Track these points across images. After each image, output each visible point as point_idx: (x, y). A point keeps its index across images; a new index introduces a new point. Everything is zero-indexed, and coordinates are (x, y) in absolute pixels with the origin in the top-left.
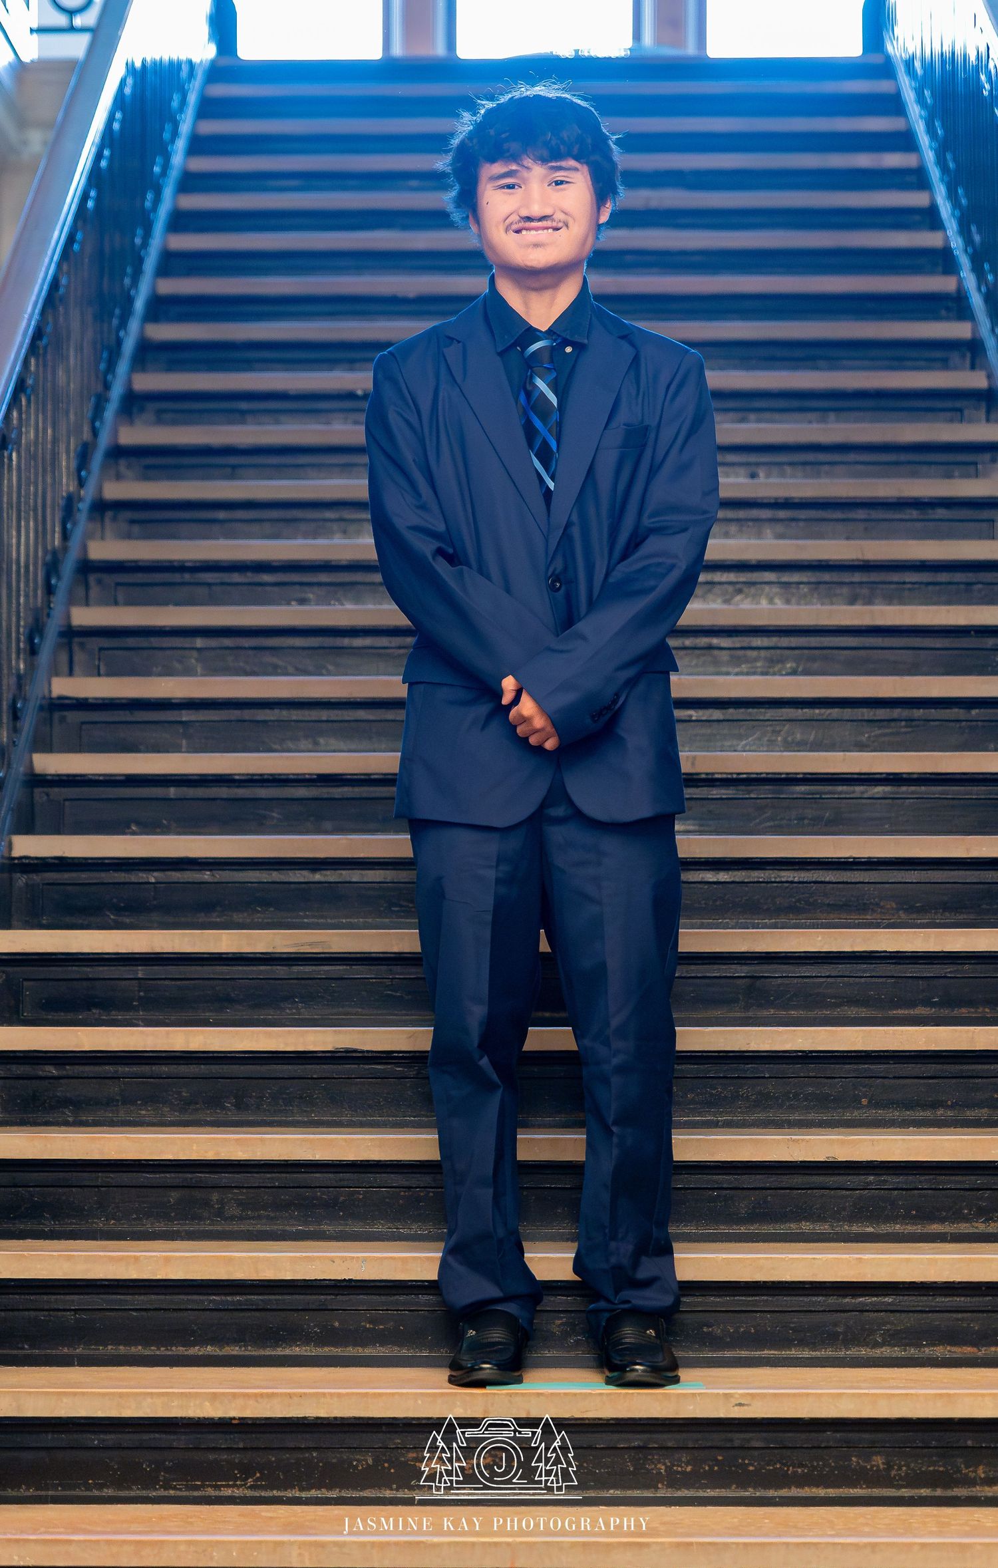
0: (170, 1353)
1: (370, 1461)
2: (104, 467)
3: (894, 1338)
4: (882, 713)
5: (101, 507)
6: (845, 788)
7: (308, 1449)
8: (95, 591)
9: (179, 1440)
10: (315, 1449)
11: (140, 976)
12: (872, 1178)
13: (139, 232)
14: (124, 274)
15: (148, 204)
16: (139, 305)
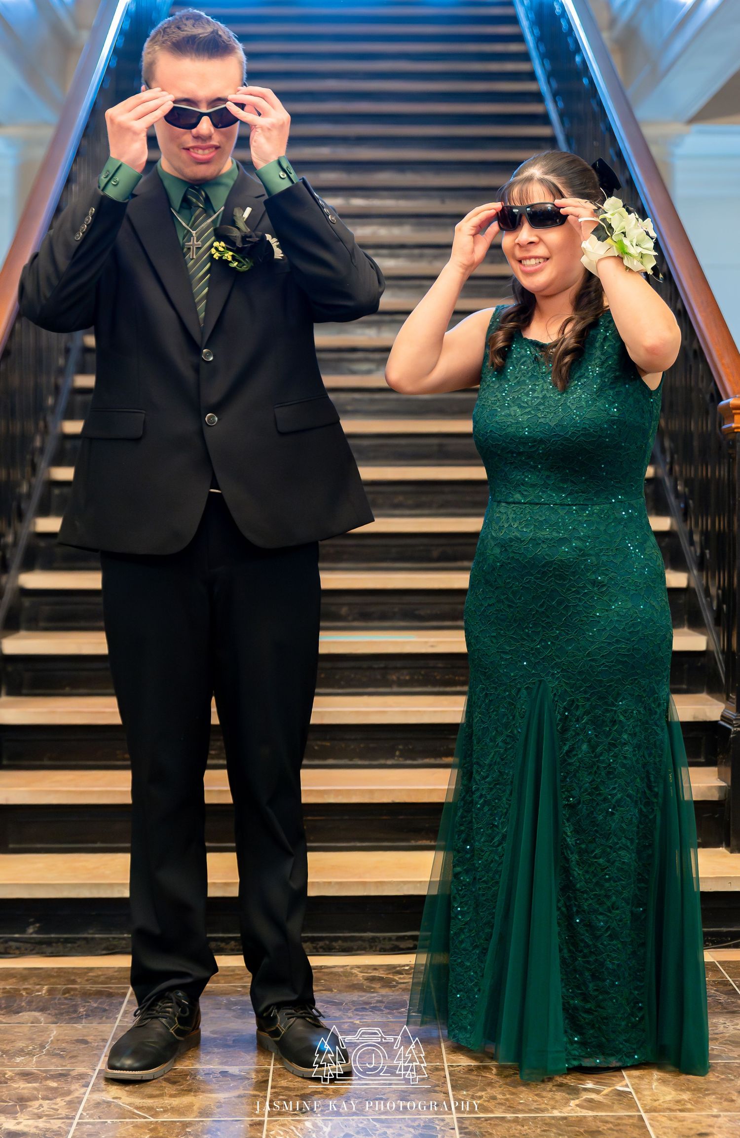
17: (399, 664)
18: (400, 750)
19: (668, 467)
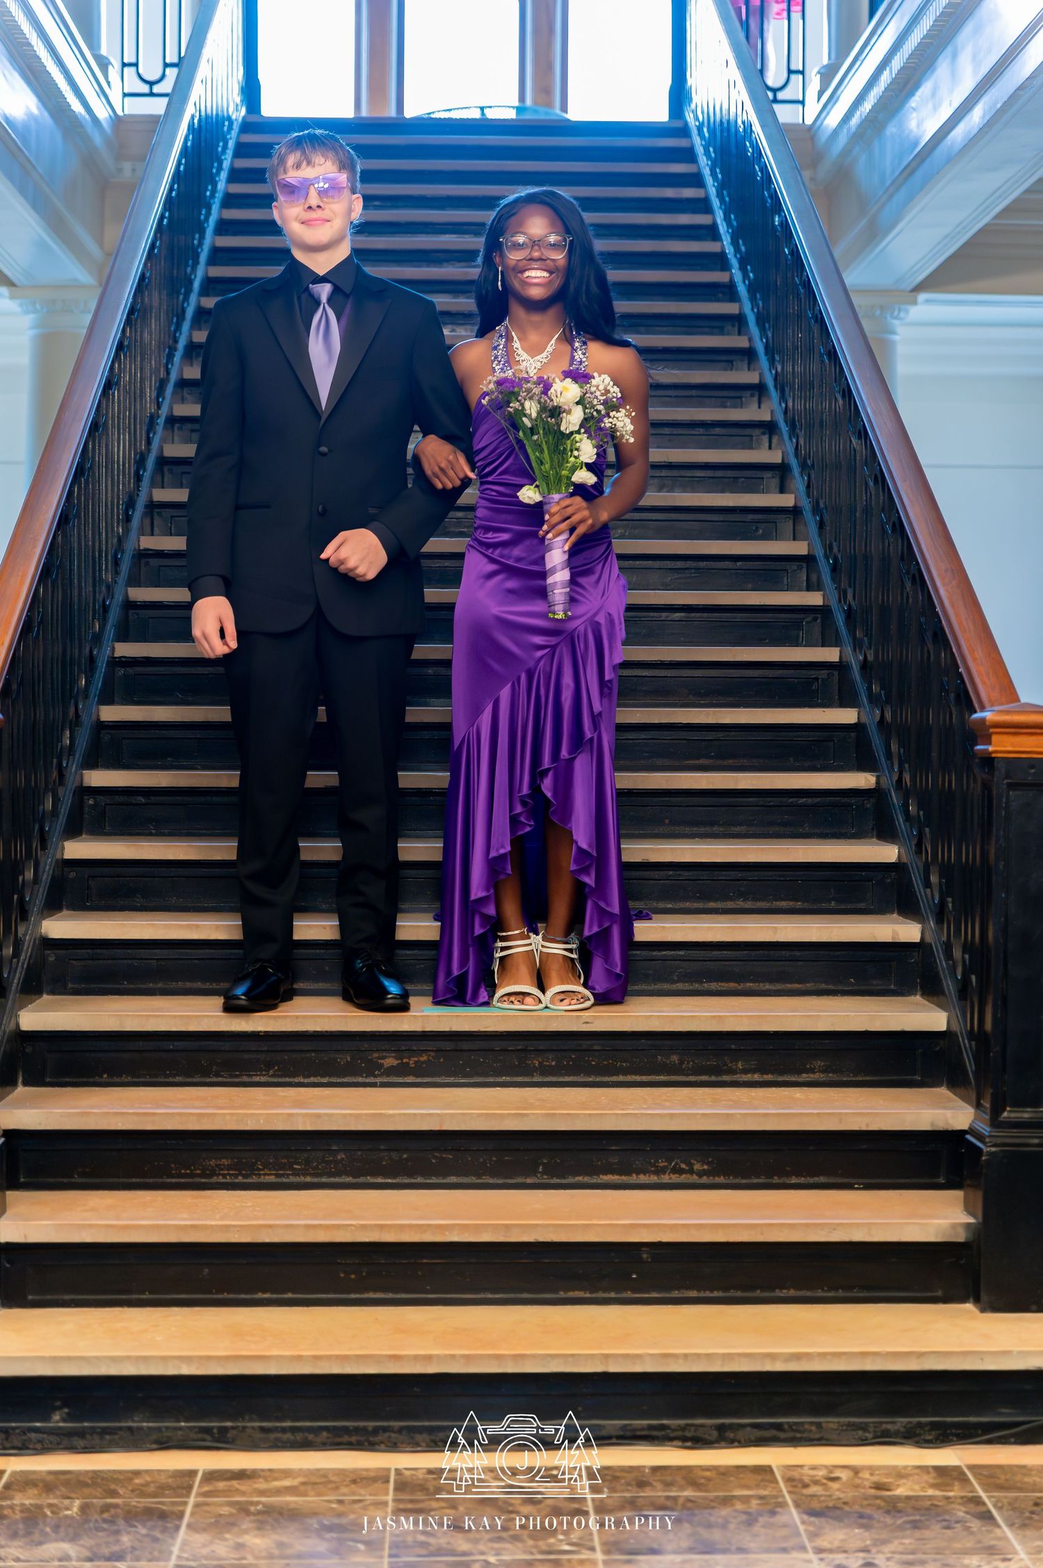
0: (218, 987)
1: (349, 1059)
2: (174, 393)
3: (687, 977)
4: (679, 564)
5: (172, 421)
6: (655, 614)
7: (308, 1051)
8: (167, 477)
9: (227, 1045)
10: (314, 1051)
11: (198, 736)
12: (671, 872)
13: (197, 236)
14: (187, 265)
15: (202, 217)
16: (196, 285)
17: (542, 1045)
18: (544, 1165)
19: (895, 778)
